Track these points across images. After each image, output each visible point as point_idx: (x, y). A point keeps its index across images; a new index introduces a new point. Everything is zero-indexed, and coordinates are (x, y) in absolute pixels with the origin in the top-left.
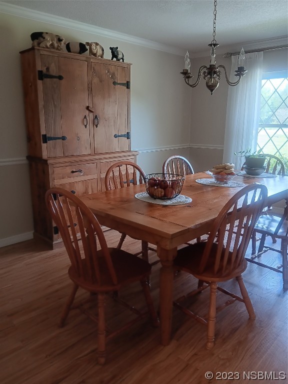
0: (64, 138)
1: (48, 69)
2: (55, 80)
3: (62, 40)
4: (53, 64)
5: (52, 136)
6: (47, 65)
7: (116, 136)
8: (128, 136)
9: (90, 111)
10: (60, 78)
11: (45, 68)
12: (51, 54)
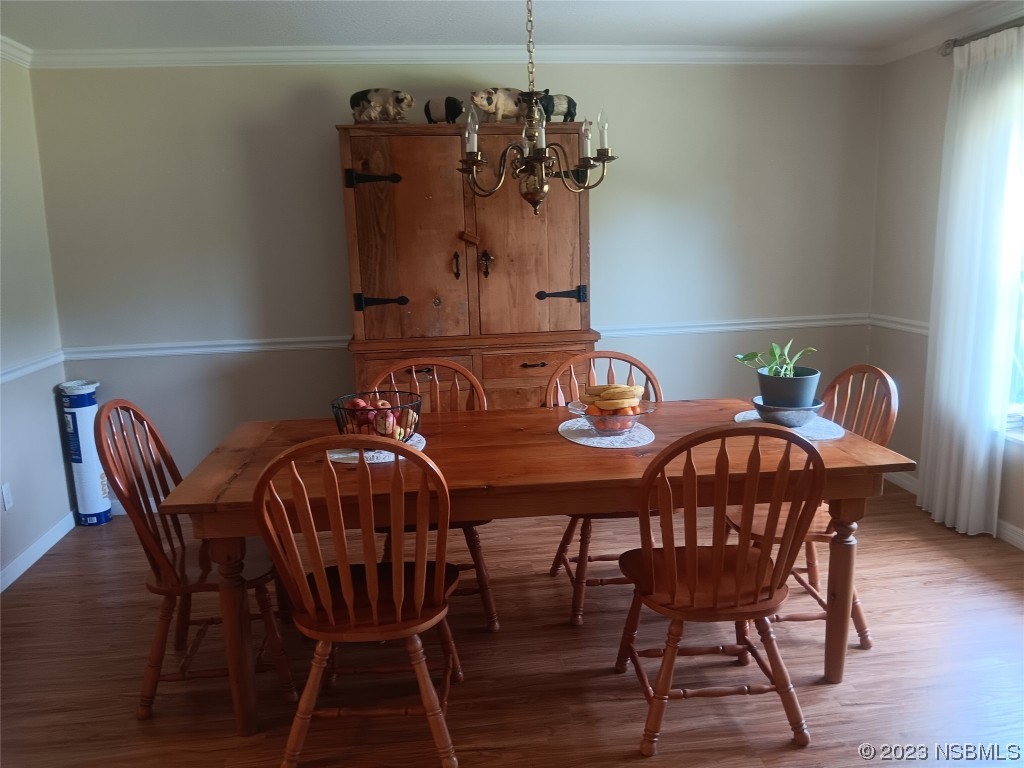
0: (403, 301)
1: (366, 164)
2: (382, 184)
3: (402, 100)
4: (378, 152)
5: (376, 297)
6: (364, 157)
7: (541, 296)
8: (580, 294)
9: (467, 241)
10: (396, 178)
11: (360, 163)
12: (373, 134)
